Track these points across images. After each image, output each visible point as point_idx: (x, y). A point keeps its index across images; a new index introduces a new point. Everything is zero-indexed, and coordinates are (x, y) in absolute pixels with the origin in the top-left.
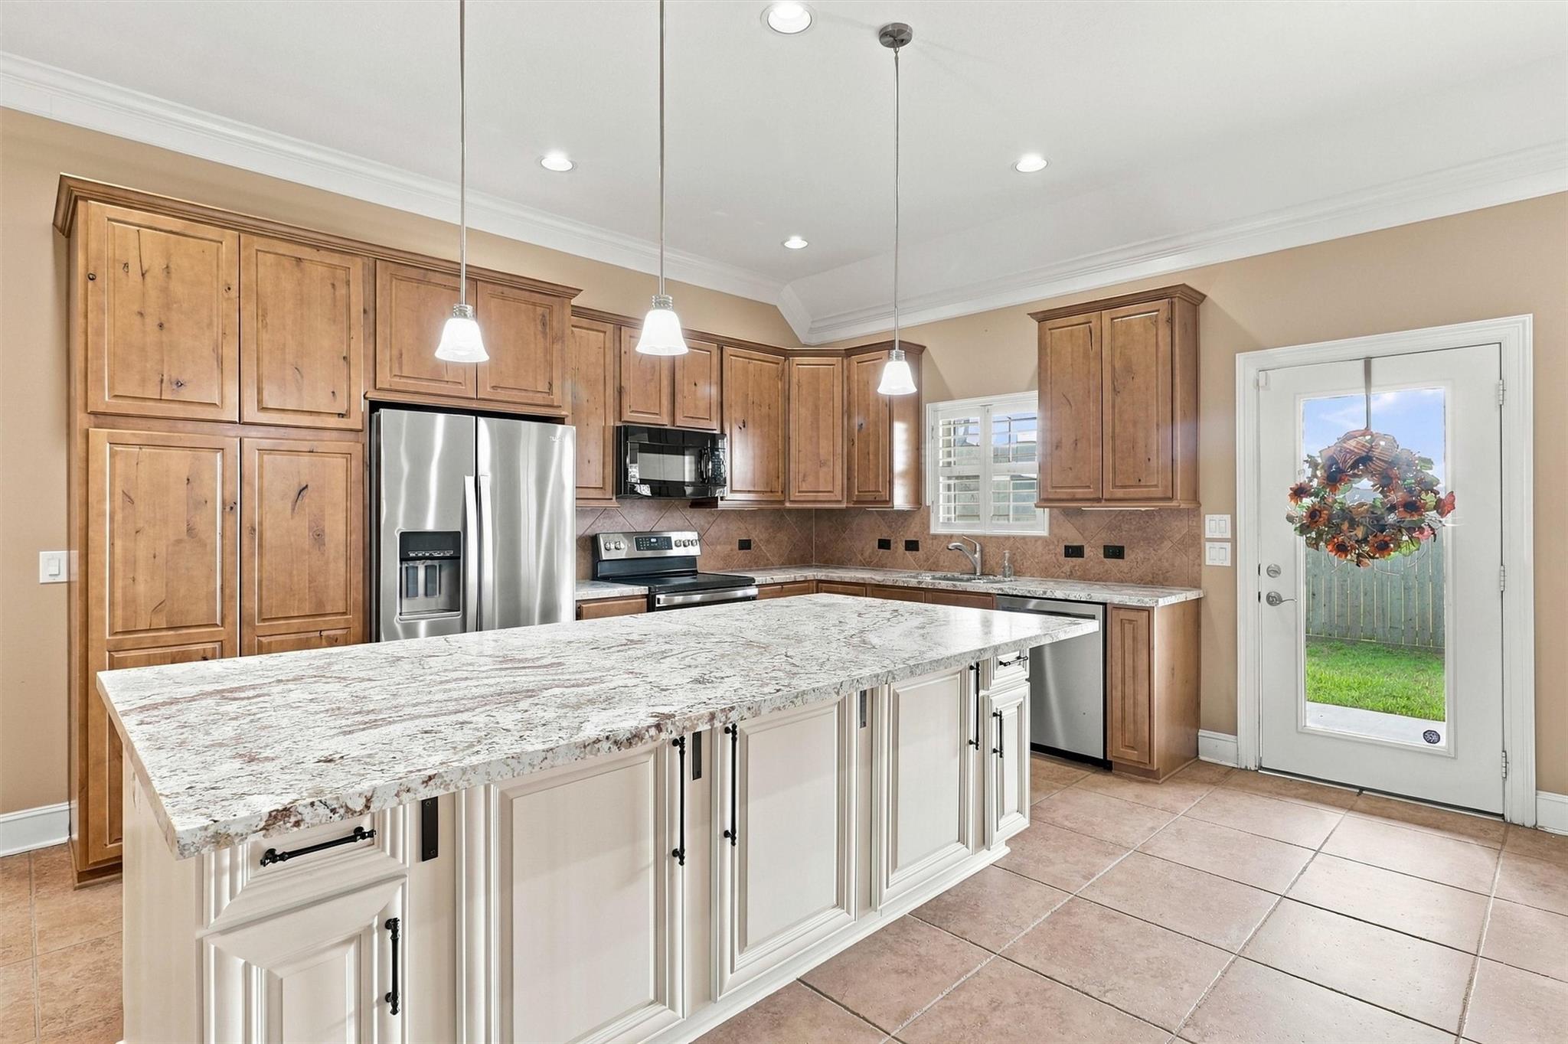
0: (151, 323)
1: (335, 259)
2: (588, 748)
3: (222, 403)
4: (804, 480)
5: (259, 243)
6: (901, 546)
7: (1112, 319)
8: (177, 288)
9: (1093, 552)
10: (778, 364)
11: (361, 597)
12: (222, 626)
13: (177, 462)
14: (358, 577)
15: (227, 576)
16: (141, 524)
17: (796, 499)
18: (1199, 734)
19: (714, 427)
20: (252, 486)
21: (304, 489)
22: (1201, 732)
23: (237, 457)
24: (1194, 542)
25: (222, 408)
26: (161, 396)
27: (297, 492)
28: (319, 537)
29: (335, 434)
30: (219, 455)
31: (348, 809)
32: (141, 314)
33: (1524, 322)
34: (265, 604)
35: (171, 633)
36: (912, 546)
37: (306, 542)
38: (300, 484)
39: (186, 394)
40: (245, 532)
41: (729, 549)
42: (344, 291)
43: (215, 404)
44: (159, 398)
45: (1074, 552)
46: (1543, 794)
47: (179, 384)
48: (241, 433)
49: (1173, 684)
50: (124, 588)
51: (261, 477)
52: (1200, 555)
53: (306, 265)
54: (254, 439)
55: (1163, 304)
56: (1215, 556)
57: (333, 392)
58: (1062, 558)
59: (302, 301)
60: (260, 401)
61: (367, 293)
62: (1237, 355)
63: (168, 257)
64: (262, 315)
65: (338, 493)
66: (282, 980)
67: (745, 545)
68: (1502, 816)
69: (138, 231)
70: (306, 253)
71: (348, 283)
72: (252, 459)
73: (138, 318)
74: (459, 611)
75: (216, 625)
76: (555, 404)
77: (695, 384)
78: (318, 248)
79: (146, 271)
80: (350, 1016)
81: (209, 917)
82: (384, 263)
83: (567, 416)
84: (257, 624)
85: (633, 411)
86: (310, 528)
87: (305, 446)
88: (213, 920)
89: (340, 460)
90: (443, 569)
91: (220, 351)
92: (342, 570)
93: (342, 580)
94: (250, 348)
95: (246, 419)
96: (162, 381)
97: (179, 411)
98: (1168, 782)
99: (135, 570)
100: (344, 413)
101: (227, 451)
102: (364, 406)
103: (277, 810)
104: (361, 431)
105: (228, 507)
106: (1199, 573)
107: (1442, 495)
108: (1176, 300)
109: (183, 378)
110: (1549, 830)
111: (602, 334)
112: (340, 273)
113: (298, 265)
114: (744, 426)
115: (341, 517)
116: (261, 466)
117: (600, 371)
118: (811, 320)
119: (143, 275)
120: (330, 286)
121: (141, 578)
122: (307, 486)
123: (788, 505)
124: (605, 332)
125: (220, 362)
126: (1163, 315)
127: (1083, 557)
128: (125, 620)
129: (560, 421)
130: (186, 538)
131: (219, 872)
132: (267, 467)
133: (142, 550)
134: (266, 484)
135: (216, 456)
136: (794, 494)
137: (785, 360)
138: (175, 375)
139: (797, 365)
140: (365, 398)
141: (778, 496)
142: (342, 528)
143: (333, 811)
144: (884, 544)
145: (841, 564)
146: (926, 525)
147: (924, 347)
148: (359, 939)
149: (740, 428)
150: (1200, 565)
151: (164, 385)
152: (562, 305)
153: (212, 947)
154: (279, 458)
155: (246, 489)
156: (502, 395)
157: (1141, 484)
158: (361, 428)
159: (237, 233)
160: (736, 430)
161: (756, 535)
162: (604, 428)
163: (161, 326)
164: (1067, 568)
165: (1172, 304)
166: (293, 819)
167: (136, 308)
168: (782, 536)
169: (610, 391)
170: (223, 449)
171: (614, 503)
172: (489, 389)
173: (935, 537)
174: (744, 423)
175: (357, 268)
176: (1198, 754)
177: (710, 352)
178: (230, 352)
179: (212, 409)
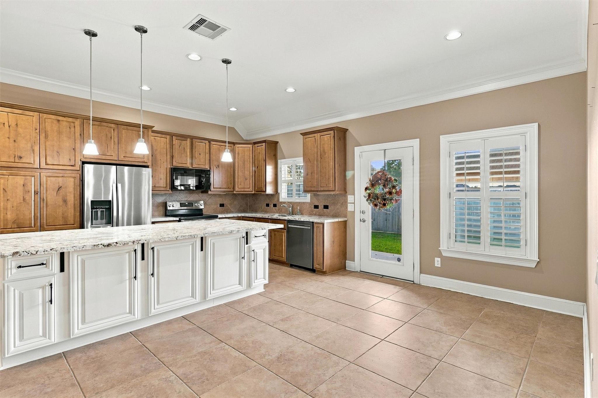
0: (12, 140)
1: (70, 120)
2: (96, 246)
3: (34, 163)
4: (240, 184)
5: (45, 116)
6: (272, 205)
7: (320, 136)
8: (20, 130)
9: (321, 207)
10: (231, 147)
11: (79, 219)
12: (34, 227)
13: (20, 180)
14: (78, 214)
15: (36, 212)
16: (9, 198)
17: (238, 190)
18: (346, 262)
19: (207, 167)
20: (44, 187)
21: (60, 188)
22: (347, 261)
23: (38, 178)
24: (345, 203)
25: (34, 164)
26: (15, 161)
27: (58, 188)
28: (65, 201)
29: (70, 172)
30: (33, 178)
31: (32, 254)
32: (9, 138)
33: (417, 141)
34: (48, 221)
35: (18, 229)
36: (275, 205)
37: (61, 203)
38: (59, 186)
39: (23, 160)
40: (41, 200)
41: (216, 207)
42: (73, 129)
43: (32, 163)
44: (14, 161)
45: (316, 207)
46: (422, 275)
47: (21, 158)
48: (40, 171)
49: (334, 246)
50: (4, 216)
51: (46, 184)
52: (347, 208)
53: (61, 122)
54: (44, 174)
55: (332, 132)
56: (350, 208)
57: (70, 159)
58: (313, 209)
59: (60, 133)
60: (46, 162)
61: (81, 129)
62: (355, 148)
63: (17, 121)
64: (46, 137)
65: (71, 189)
66: (23, 294)
67: (222, 205)
68: (413, 281)
69: (8, 114)
70: (60, 118)
71: (75, 127)
72: (44, 179)
73: (8, 139)
74: (111, 224)
75: (32, 227)
76: (145, 161)
77: (200, 154)
78: (65, 117)
79: (10, 125)
80: (40, 304)
81: (5, 278)
82: (86, 120)
83: (150, 165)
84: (45, 227)
85: (177, 163)
86: (62, 199)
87: (61, 175)
88: (6, 279)
89: (72, 179)
90: (107, 211)
91: (33, 148)
92: (73, 211)
93: (73, 214)
94: (43, 147)
95: (41, 167)
96: (15, 157)
97: (20, 165)
98: (330, 275)
99: (7, 211)
100: (73, 165)
101: (35, 177)
102: (80, 163)
103: (15, 252)
104: (79, 170)
105: (36, 193)
106: (346, 213)
107: (398, 190)
108: (335, 131)
109: (22, 156)
110: (422, 284)
111: (166, 139)
112: (72, 124)
113: (58, 122)
114: (218, 167)
115: (72, 196)
116: (47, 181)
117: (165, 150)
118: (247, 132)
119: (9, 126)
120: (69, 128)
121: (9, 213)
122: (61, 187)
123: (235, 192)
124: (167, 138)
125: (33, 151)
126: (332, 135)
127: (318, 209)
128: (4, 225)
129: (147, 167)
130: (23, 202)
131: (8, 269)
132: (49, 181)
133: (9, 206)
134: (48, 186)
135: (32, 179)
136: (237, 189)
137: (234, 146)
138: (19, 155)
139: (238, 147)
140: (80, 160)
141: (232, 190)
142: (73, 199)
143: (28, 253)
144: (268, 205)
145: (256, 211)
146: (279, 200)
147: (278, 142)
148: (43, 288)
149: (217, 168)
150: (346, 211)
151: (16, 157)
152: (148, 131)
153: (6, 285)
154: (52, 178)
155: (42, 187)
156: (127, 159)
157: (327, 186)
158: (79, 169)
159: (39, 113)
160: (215, 168)
161: (225, 202)
162: (166, 168)
163: (15, 141)
164: (314, 212)
165: (334, 132)
166: (19, 254)
167: (7, 136)
168: (236, 202)
169: (169, 157)
170: (34, 176)
171: (170, 192)
172: (122, 157)
173: (281, 203)
174: (218, 166)
175: (78, 122)
176: (346, 268)
177: (205, 143)
178: (37, 148)
179: (31, 165)
